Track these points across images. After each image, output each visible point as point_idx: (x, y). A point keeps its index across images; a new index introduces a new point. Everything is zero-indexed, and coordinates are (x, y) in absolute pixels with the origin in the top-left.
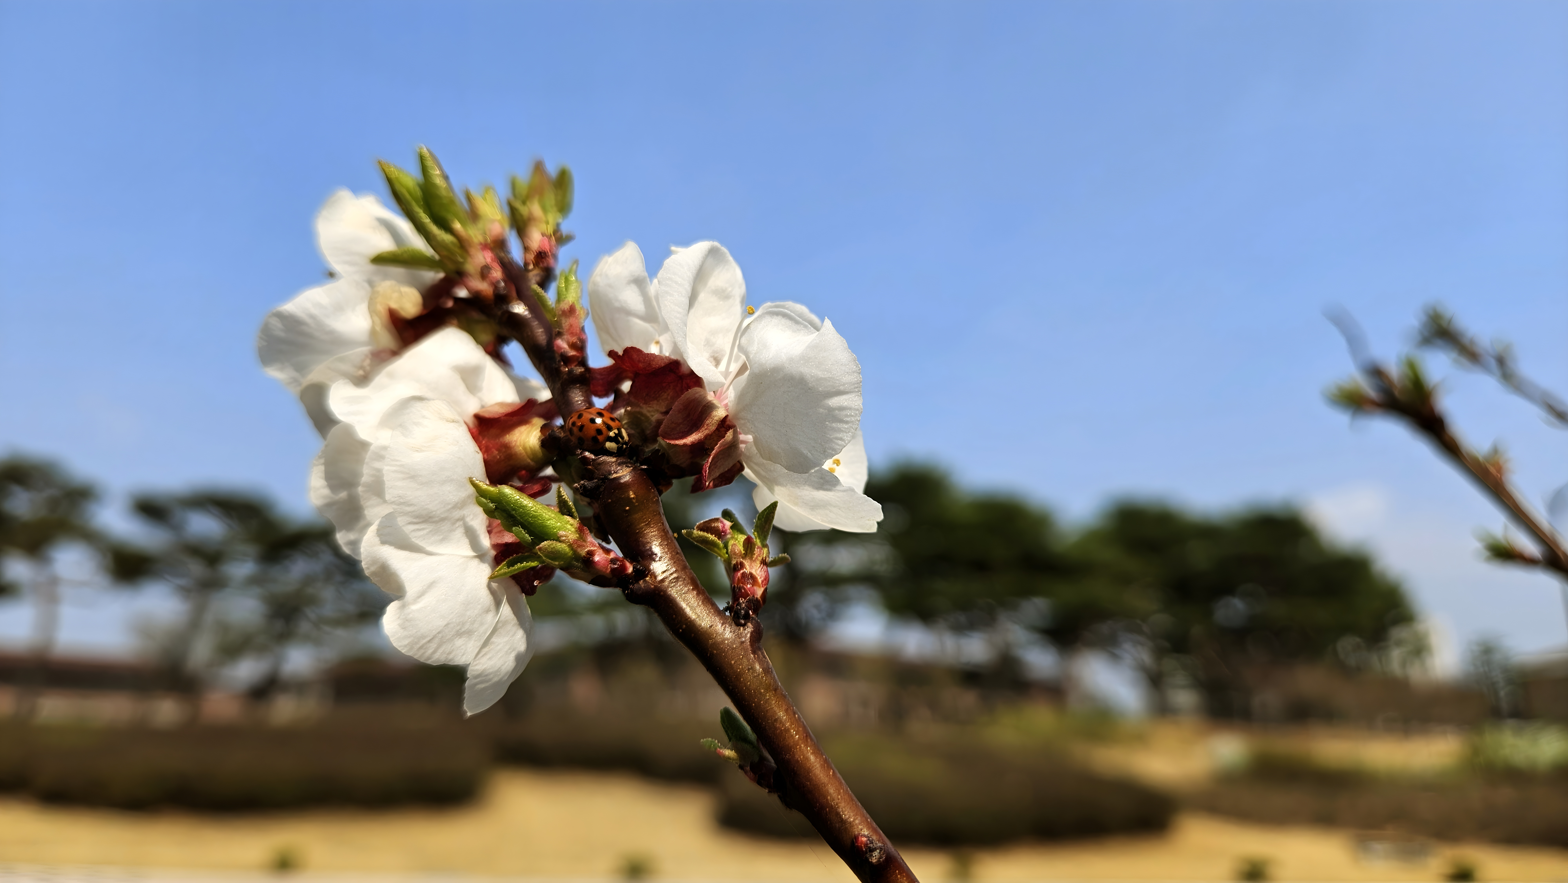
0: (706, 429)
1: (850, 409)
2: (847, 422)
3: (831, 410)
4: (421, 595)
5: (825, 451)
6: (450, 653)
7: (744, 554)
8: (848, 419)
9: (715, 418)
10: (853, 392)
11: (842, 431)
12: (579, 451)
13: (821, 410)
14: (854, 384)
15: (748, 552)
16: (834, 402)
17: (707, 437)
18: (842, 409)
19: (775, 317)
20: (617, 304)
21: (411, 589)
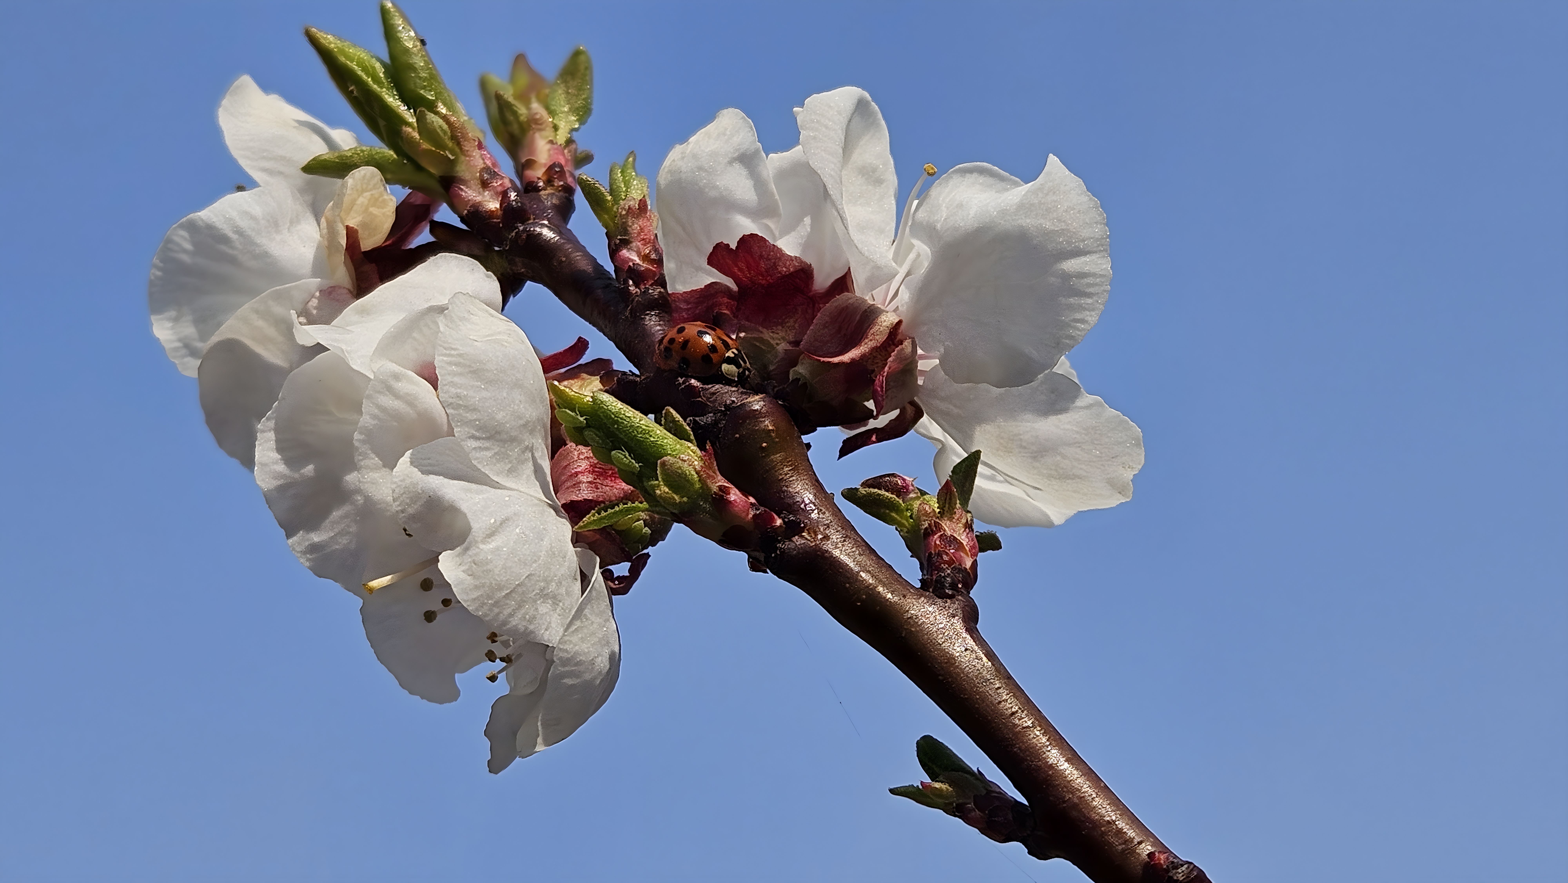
0: (871, 340)
1: (1094, 275)
2: (1089, 295)
3: (1066, 277)
4: (492, 534)
5: (1058, 344)
6: (530, 621)
7: (939, 513)
8: (1091, 290)
9: (885, 324)
10: (1095, 252)
11: (1085, 309)
12: (681, 380)
13: (1053, 280)
14: (1097, 240)
15: (946, 509)
16: (1071, 265)
17: (874, 349)
18: (1082, 275)
19: (968, 175)
20: (713, 194)
21: (478, 524)
